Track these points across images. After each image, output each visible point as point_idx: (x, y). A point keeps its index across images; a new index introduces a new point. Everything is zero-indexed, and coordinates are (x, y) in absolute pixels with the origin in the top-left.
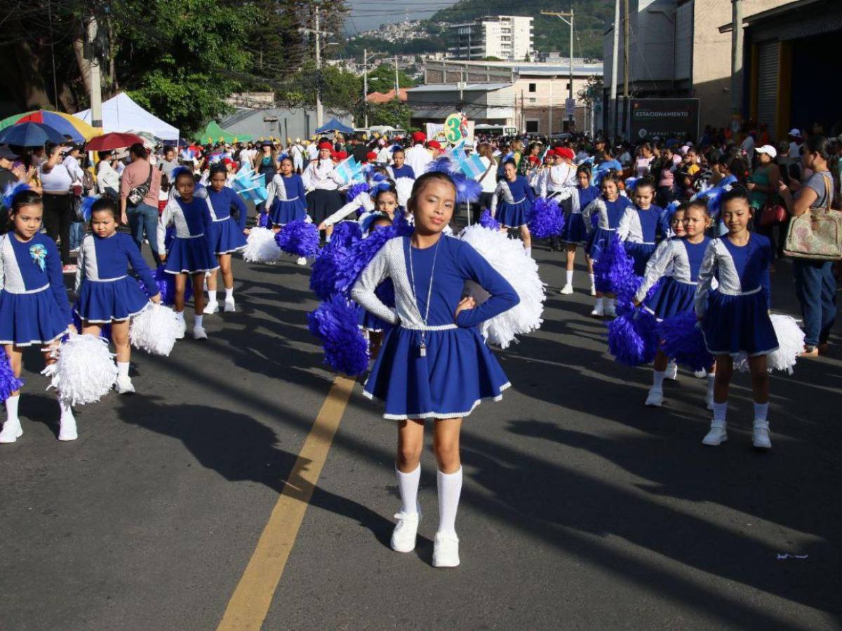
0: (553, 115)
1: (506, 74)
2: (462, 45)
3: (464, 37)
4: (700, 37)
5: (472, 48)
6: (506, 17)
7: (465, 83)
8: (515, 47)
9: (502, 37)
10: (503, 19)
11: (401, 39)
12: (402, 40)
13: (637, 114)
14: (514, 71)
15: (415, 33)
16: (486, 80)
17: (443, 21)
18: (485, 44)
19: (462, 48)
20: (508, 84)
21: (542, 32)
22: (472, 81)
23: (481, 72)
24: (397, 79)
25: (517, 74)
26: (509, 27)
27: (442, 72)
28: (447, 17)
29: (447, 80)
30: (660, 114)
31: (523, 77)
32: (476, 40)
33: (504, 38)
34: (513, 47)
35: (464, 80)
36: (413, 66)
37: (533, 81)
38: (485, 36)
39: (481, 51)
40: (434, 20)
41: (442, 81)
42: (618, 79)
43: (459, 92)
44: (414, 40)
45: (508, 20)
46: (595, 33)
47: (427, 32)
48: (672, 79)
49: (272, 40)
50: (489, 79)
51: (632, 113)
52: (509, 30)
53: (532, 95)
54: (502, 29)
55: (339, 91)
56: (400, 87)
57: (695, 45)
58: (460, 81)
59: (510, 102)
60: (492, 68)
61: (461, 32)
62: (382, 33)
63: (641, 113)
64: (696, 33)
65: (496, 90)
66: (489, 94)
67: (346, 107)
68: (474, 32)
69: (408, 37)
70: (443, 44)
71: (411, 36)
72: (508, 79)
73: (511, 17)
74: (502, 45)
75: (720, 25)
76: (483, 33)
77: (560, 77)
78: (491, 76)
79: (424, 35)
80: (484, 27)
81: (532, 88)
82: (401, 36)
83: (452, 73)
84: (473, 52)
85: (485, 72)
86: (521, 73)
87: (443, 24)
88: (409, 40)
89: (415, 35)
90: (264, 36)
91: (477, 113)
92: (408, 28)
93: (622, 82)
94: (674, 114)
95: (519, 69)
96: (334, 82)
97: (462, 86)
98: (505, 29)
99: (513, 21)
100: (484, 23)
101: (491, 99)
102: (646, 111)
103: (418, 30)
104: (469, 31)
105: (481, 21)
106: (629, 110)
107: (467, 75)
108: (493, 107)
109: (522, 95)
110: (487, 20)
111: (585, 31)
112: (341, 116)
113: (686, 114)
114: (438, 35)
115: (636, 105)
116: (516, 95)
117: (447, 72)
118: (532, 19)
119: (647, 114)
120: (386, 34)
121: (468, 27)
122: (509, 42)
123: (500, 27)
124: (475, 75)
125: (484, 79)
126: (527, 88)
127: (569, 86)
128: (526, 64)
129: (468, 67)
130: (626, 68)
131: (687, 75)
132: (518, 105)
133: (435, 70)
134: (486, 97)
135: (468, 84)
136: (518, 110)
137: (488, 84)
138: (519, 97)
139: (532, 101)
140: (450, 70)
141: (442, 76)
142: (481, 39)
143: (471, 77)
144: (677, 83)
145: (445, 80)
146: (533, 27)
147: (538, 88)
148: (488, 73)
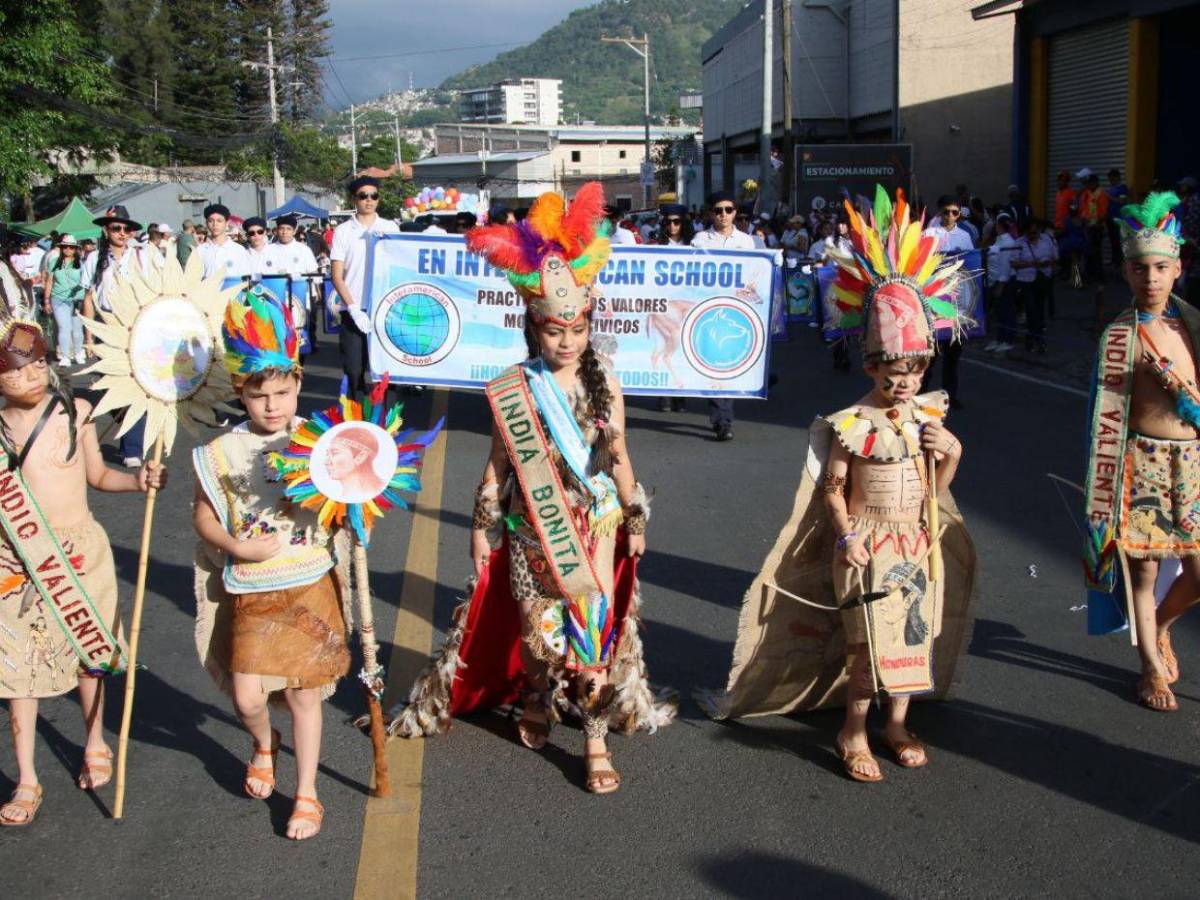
1: (541, 139)
2: (478, 114)
3: (480, 104)
5: (489, 117)
6: (530, 80)
7: (488, 153)
9: (526, 104)
10: (527, 83)
11: (404, 111)
12: (407, 112)
13: (809, 171)
14: (551, 134)
15: (421, 104)
16: (515, 147)
18: (505, 112)
19: (478, 118)
20: (544, 152)
21: (571, 101)
22: (497, 150)
23: (508, 137)
24: (399, 148)
25: (555, 138)
26: (534, 91)
27: (457, 139)
28: (458, 85)
29: (464, 147)
30: (848, 171)
31: (564, 142)
32: (494, 107)
33: (528, 105)
34: (538, 115)
35: (487, 148)
36: (420, 142)
37: (576, 148)
38: (505, 102)
39: (500, 120)
40: (442, 88)
41: (458, 151)
42: (775, 112)
43: (480, 164)
44: (421, 111)
45: (532, 83)
46: (632, 100)
47: (435, 102)
48: (846, 117)
49: (221, 92)
50: (518, 146)
51: (799, 171)
52: (534, 95)
53: (576, 166)
54: (526, 94)
55: (317, 163)
56: (403, 161)
57: (901, 52)
58: (481, 149)
59: (548, 175)
60: (522, 132)
61: (476, 98)
62: (382, 104)
63: (814, 170)
64: (903, 32)
65: (529, 160)
66: (519, 165)
67: (326, 184)
68: (491, 98)
69: (413, 109)
70: (454, 115)
71: (417, 107)
72: (544, 146)
73: (535, 80)
74: (526, 113)
75: (974, 7)
76: (503, 99)
77: (611, 142)
78: (521, 142)
79: (431, 106)
80: (504, 93)
81: (576, 157)
82: (405, 107)
83: (471, 139)
85: (513, 138)
86: (561, 137)
87: (453, 92)
88: (414, 112)
89: (421, 106)
90: (209, 88)
91: (505, 190)
92: (413, 99)
93: (781, 119)
94: (871, 171)
95: (559, 132)
96: (310, 149)
97: (484, 156)
98: (529, 94)
99: (538, 87)
100: (503, 87)
101: (522, 172)
102: (824, 167)
103: (425, 100)
104: (487, 97)
105: (500, 85)
106: (795, 164)
107: (490, 142)
108: (525, 182)
109: (563, 166)
110: (506, 83)
111: (620, 98)
112: (318, 195)
113: (890, 170)
114: (448, 106)
115: (806, 156)
116: (554, 166)
117: (464, 138)
118: (560, 82)
119: (826, 171)
120: (387, 106)
121: (485, 92)
122: (533, 110)
123: (523, 92)
124: (500, 141)
125: (512, 146)
126: (569, 157)
127: (622, 154)
128: (560, 128)
129: (490, 131)
130: (788, 92)
131: (884, 105)
132: (558, 178)
133: (448, 137)
134: (516, 169)
135: (492, 153)
136: (559, 184)
137: (517, 152)
138: (559, 168)
139: (575, 171)
140: (467, 136)
141: (458, 145)
142: (500, 107)
143: (496, 144)
144: (855, 122)
145: (461, 149)
146: (561, 92)
147: (583, 157)
148: (517, 138)
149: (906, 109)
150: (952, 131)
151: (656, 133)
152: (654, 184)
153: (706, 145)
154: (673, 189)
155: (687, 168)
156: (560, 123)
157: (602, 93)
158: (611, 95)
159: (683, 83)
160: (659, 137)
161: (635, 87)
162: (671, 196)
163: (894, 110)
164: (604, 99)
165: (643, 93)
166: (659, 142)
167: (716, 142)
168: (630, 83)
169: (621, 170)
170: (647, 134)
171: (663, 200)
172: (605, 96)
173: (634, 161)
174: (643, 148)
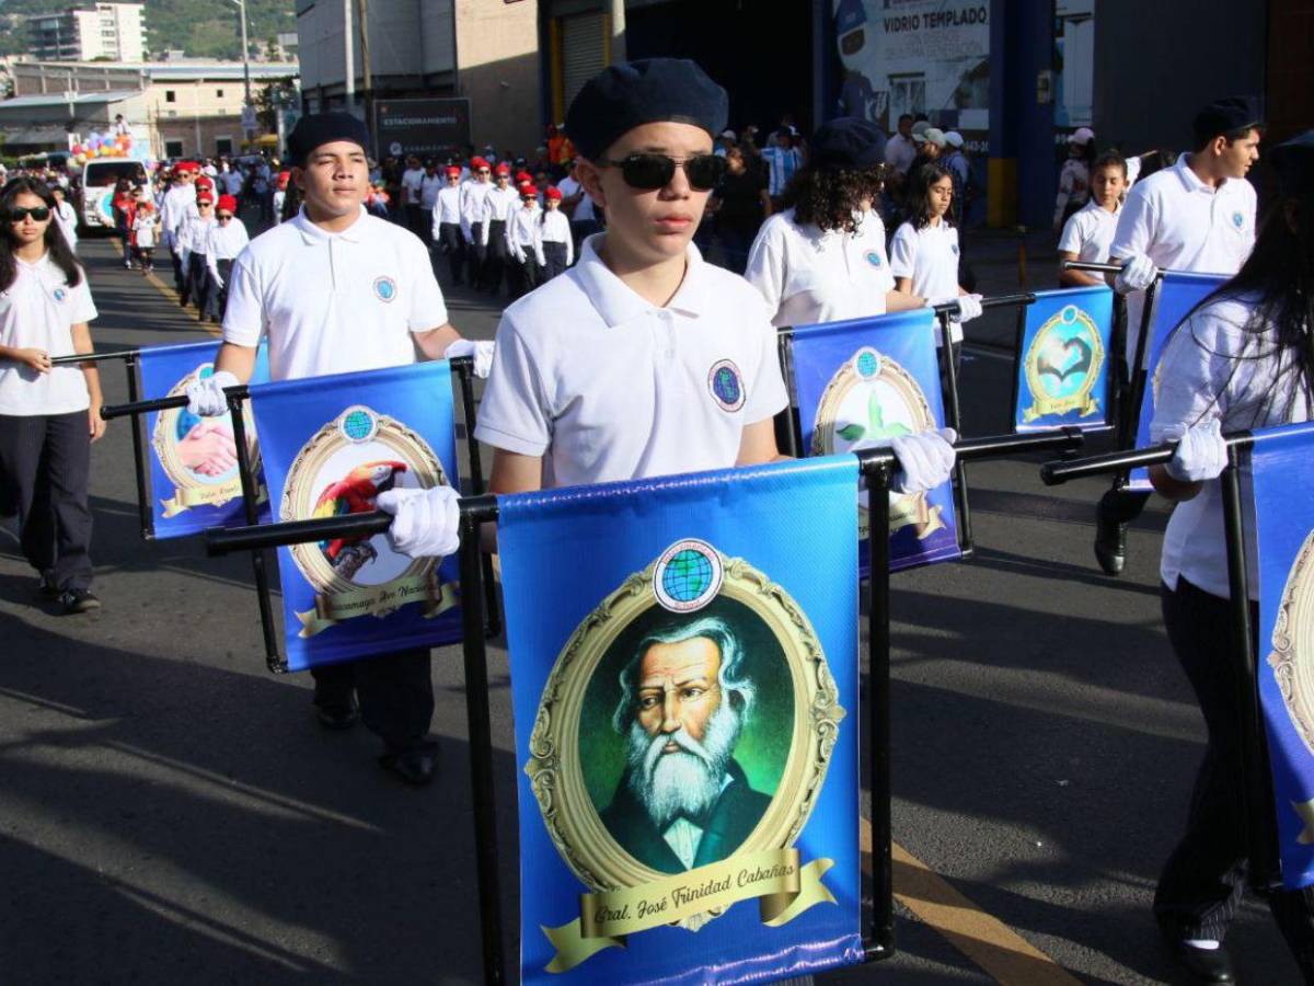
0: (203, 134)
1: (133, 78)
2: (48, 44)
3: (50, 33)
4: (465, 13)
5: (62, 47)
6: (106, 5)
7: (76, 94)
8: (122, 46)
9: (103, 32)
10: (103, 8)
13: (386, 122)
14: (142, 73)
16: (104, 87)
17: (14, 12)
18: (79, 42)
19: (48, 48)
20: (136, 92)
22: (84, 90)
23: (96, 77)
25: (147, 78)
26: (112, 18)
27: (39, 79)
28: (19, 8)
29: (48, 88)
30: (421, 121)
31: (157, 81)
32: (67, 36)
33: (107, 33)
34: (118, 44)
35: (74, 88)
37: (170, 88)
38: (78, 31)
39: (75, 51)
41: (41, 91)
42: (355, 70)
43: (67, 105)
45: (109, 8)
46: (224, 25)
48: (420, 72)
50: (108, 86)
51: (378, 123)
52: (112, 22)
53: (172, 106)
54: (102, 21)
58: (66, 89)
59: (142, 117)
60: (112, 71)
61: (45, 26)
63: (391, 121)
65: (120, 101)
66: (110, 106)
68: (63, 26)
70: (16, 43)
72: (135, 86)
73: (112, 5)
74: (104, 42)
76: (76, 27)
77: (207, 80)
78: (111, 81)
80: (77, 19)
81: (171, 97)
83: (55, 79)
84: (64, 53)
85: (101, 77)
86: (154, 76)
87: (14, 17)
93: (360, 74)
94: (437, 121)
95: (150, 71)
97: (71, 97)
98: (106, 21)
99: (117, 11)
100: (76, 13)
102: (399, 118)
104: (57, 24)
105: (71, 10)
106: (375, 118)
107: (77, 83)
109: (158, 106)
110: (79, 9)
111: (210, 23)
113: (453, 120)
114: (8, 33)
115: (384, 110)
116: (148, 107)
117: (47, 78)
118: (142, 7)
119: (400, 122)
121: (55, 19)
122: (113, 39)
123: (100, 18)
124: (88, 81)
125: (101, 86)
126: (164, 97)
127: (220, 94)
128: (150, 65)
129: (76, 70)
130: (367, 57)
131: (446, 66)
132: (153, 120)
133: (28, 77)
134: (107, 110)
135: (80, 93)
136: (154, 126)
137: (108, 92)
138: (153, 108)
139: (171, 112)
140: (52, 76)
141: (40, 84)
142: (74, 35)
143: (84, 84)
144: (428, 77)
145: (45, 89)
146: (143, 18)
147: (177, 96)
148: (107, 78)
149: (465, 70)
150: (503, 86)
151: (255, 70)
152: (256, 127)
153: (304, 92)
154: (274, 130)
155: (287, 113)
156: (145, 56)
157: (190, 17)
158: (200, 19)
159: (282, 5)
160: (259, 76)
161: (227, 10)
162: (273, 137)
163: (454, 71)
164: (191, 24)
165: (238, 17)
166: (258, 81)
167: (313, 90)
168: (220, 6)
169: (220, 111)
170: (246, 70)
171: (265, 142)
172: (193, 21)
173: (233, 102)
174: (242, 87)
